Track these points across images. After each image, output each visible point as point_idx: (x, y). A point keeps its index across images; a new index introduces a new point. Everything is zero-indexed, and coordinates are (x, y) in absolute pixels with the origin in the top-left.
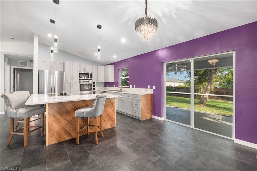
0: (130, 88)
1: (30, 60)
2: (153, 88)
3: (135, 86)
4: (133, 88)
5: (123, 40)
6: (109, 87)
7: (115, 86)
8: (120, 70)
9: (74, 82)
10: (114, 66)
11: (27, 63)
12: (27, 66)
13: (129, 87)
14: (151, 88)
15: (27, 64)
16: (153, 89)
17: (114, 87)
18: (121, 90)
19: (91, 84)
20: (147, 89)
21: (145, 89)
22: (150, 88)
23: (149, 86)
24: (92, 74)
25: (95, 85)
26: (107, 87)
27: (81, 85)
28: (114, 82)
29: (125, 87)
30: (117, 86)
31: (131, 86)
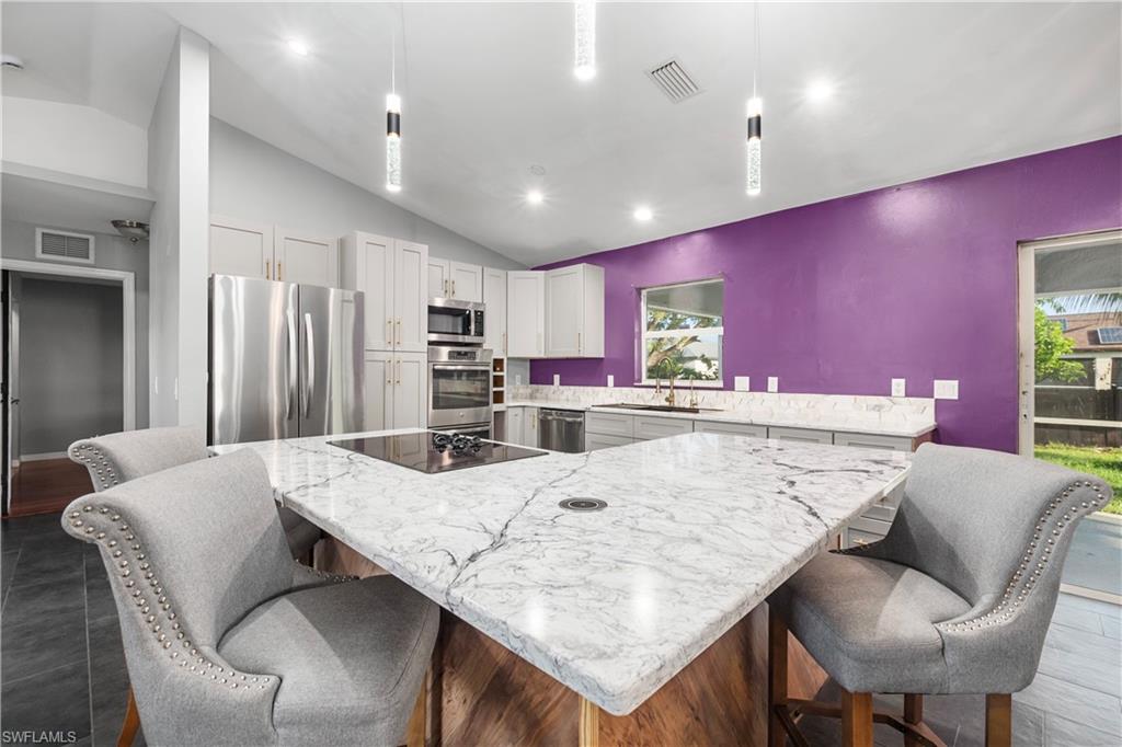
0: (732, 389)
2: (938, 396)
3: (773, 382)
4: (758, 395)
5: (820, 93)
6: (563, 384)
7: (611, 379)
8: (644, 292)
9: (404, 357)
10: (603, 269)
11: (92, 239)
12: (91, 260)
13: (730, 387)
15: (92, 246)
16: (936, 400)
17: (606, 385)
18: (667, 404)
19: (487, 372)
20: (882, 398)
22: (907, 395)
23: (898, 385)
24: (482, 312)
25: (504, 374)
26: (553, 384)
27: (438, 374)
28: (602, 356)
29: (695, 388)
30: (627, 379)
31: (742, 382)
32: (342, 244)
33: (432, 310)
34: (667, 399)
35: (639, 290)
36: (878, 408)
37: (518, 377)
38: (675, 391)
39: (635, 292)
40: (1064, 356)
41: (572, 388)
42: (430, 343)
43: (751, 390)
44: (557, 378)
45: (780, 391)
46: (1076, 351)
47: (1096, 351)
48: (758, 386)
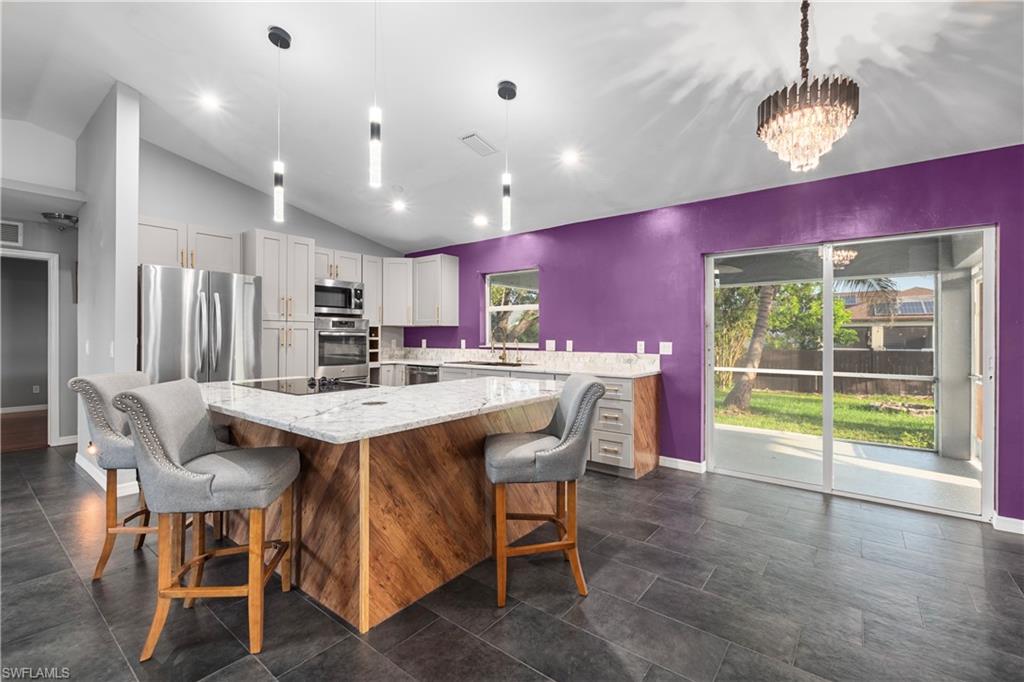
0: (544, 349)
1: (46, 215)
2: (661, 352)
3: (570, 344)
4: (560, 353)
5: (570, 158)
6: (428, 347)
7: (463, 342)
8: (488, 277)
10: (457, 258)
11: (20, 225)
12: (20, 244)
13: (542, 348)
14: (652, 349)
15: (20, 231)
16: (662, 356)
17: (460, 347)
18: (501, 361)
19: (363, 338)
20: (632, 355)
21: (620, 354)
22: (646, 352)
23: (641, 345)
24: (361, 291)
25: (379, 338)
26: (421, 346)
27: (323, 339)
28: (457, 325)
29: (520, 349)
30: (475, 342)
31: (551, 344)
32: (244, 239)
33: (319, 289)
34: (500, 358)
35: (484, 275)
36: (629, 361)
37: (394, 341)
38: (507, 351)
39: (480, 277)
40: (846, 325)
41: (436, 350)
42: (317, 315)
43: (556, 350)
44: (424, 342)
45: (574, 350)
46: (854, 321)
47: (871, 321)
48: (560, 347)
